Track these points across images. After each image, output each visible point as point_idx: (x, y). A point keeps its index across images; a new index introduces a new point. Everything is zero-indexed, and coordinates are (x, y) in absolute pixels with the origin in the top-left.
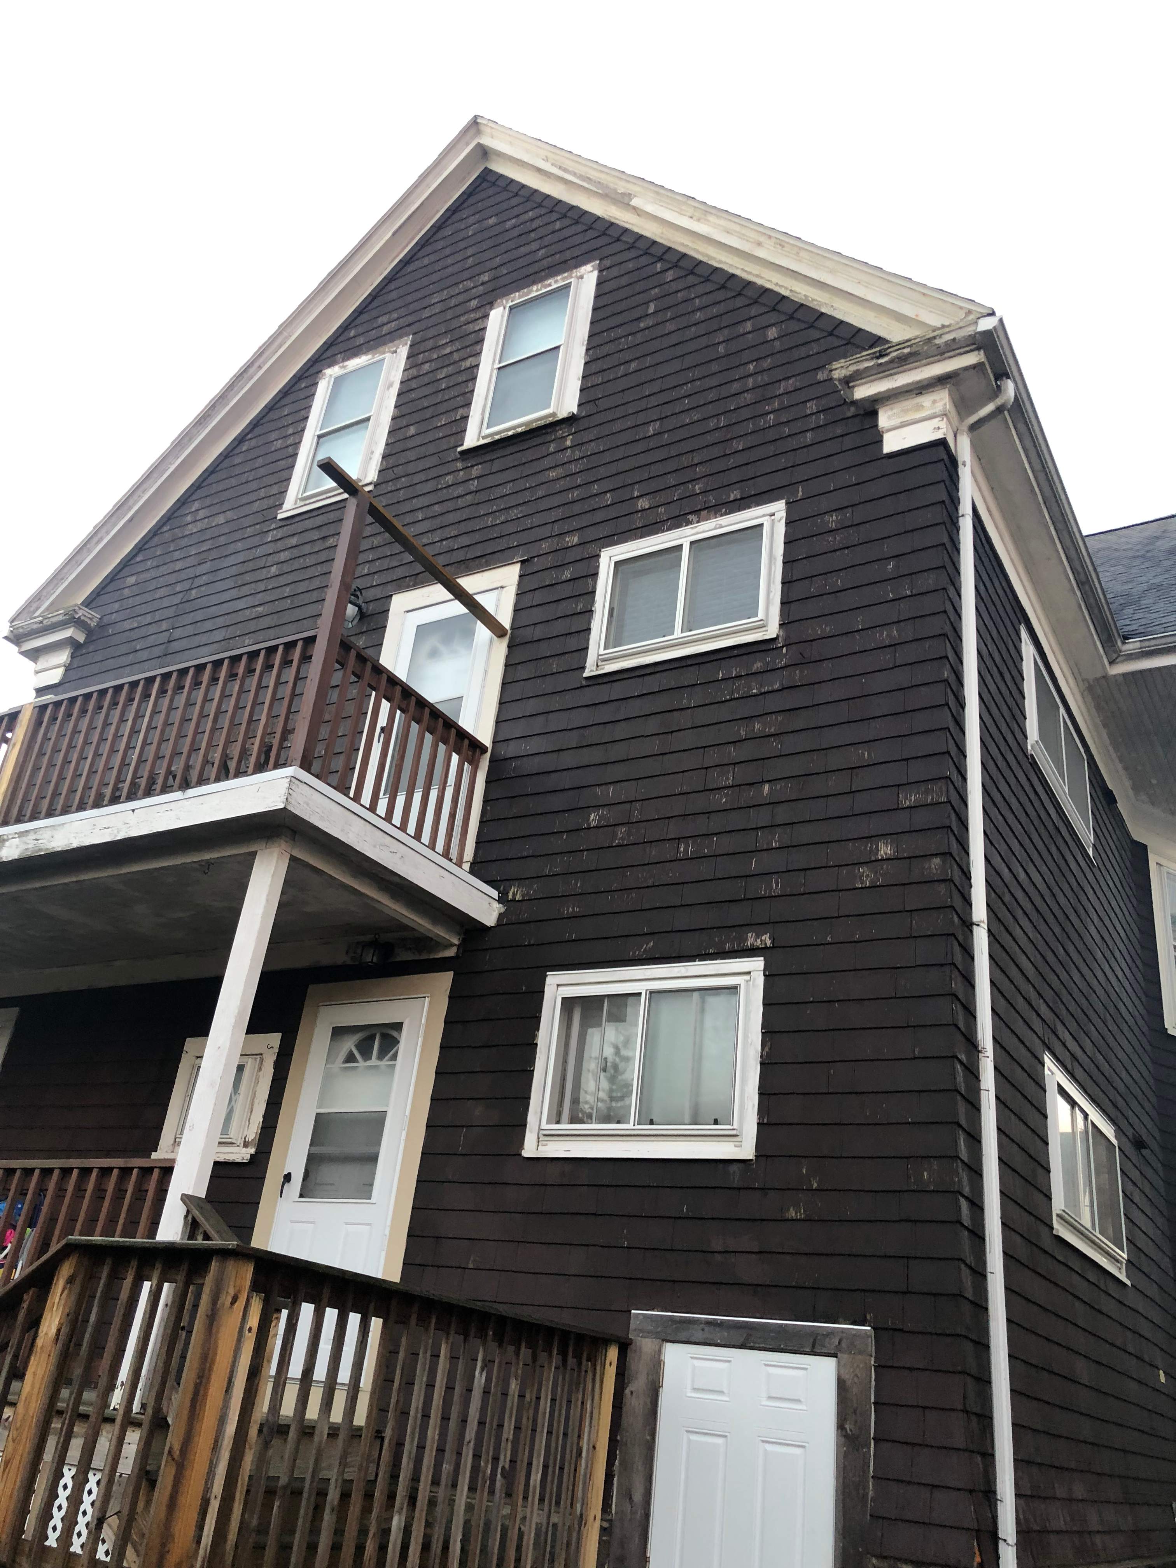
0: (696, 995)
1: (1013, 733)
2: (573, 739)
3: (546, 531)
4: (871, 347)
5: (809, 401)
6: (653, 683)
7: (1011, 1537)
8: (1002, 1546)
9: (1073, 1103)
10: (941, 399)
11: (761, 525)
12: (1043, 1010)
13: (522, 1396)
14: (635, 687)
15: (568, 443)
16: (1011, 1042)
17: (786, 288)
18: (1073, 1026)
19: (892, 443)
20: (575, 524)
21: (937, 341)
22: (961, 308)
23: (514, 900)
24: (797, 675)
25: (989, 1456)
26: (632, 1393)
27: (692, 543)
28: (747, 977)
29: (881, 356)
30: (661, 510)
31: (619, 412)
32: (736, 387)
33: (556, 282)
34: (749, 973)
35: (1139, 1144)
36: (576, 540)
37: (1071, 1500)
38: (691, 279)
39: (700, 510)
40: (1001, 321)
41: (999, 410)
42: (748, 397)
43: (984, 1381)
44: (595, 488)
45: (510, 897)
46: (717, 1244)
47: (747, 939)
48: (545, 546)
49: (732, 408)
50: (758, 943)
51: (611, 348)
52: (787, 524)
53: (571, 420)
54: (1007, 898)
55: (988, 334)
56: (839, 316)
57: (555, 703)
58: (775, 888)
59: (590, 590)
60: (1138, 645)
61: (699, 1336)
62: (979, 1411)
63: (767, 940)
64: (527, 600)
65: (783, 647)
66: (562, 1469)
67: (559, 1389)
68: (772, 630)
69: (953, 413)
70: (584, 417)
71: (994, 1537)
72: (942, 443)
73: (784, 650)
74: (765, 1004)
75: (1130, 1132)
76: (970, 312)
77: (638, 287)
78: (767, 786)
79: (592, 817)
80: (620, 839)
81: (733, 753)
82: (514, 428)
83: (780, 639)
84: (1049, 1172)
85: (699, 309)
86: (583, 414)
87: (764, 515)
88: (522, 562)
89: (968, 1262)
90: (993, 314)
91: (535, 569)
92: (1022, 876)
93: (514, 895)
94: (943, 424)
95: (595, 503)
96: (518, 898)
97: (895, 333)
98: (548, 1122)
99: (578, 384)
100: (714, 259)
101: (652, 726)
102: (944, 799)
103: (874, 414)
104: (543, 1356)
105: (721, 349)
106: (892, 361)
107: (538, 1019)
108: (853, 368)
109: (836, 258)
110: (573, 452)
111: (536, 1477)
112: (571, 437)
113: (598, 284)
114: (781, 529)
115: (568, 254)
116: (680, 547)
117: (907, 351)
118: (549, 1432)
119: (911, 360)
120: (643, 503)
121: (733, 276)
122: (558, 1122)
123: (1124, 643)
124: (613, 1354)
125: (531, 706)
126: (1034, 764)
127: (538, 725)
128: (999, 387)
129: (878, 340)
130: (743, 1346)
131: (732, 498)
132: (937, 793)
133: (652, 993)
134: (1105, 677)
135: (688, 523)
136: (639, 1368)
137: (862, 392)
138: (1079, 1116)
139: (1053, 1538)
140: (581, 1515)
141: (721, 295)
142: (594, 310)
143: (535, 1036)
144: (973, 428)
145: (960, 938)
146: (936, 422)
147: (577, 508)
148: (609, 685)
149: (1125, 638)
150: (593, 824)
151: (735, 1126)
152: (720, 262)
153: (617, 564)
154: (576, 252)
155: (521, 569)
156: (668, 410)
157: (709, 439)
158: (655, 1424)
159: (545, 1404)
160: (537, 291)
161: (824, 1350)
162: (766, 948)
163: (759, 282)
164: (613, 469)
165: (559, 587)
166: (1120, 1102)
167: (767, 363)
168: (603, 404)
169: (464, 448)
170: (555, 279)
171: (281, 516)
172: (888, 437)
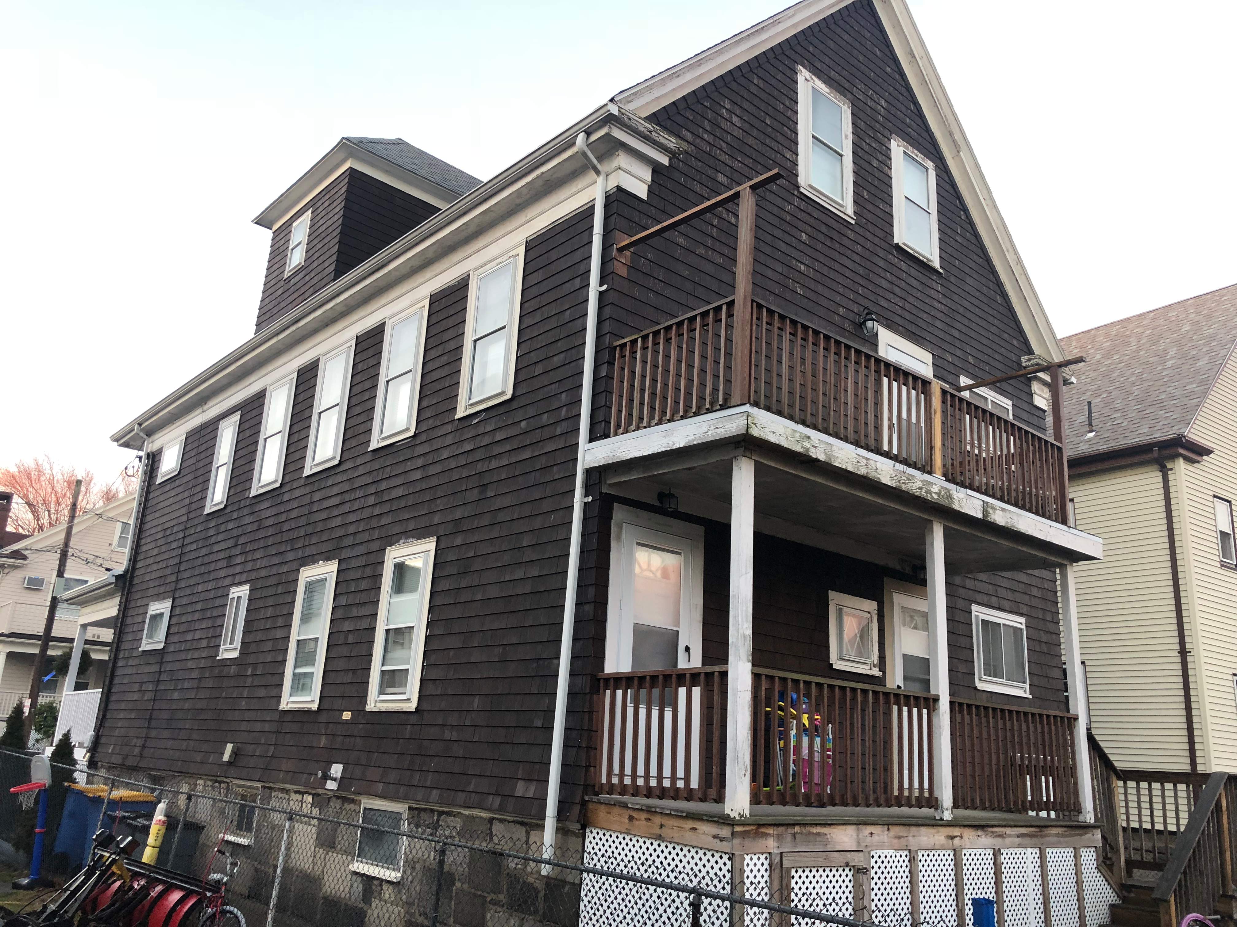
3: (938, 342)
15: (940, 289)
19: (1036, 401)
20: (949, 348)
30: (977, 370)
36: (950, 359)
38: (970, 229)
44: (954, 332)
48: (940, 352)
53: (940, 274)
70: (944, 278)
77: (952, 208)
85: (975, 253)
88: (932, 355)
91: (937, 364)
98: (982, 675)
107: (971, 625)
110: (942, 298)
112: (940, 286)
113: (937, 184)
115: (920, 140)
120: (971, 359)
121: (985, 246)
141: (981, 253)
147: (948, 338)
154: (924, 143)
155: (932, 359)
160: (912, 152)
164: (959, 326)
169: (896, 241)
170: (918, 153)
171: (802, 190)
172: (1035, 396)
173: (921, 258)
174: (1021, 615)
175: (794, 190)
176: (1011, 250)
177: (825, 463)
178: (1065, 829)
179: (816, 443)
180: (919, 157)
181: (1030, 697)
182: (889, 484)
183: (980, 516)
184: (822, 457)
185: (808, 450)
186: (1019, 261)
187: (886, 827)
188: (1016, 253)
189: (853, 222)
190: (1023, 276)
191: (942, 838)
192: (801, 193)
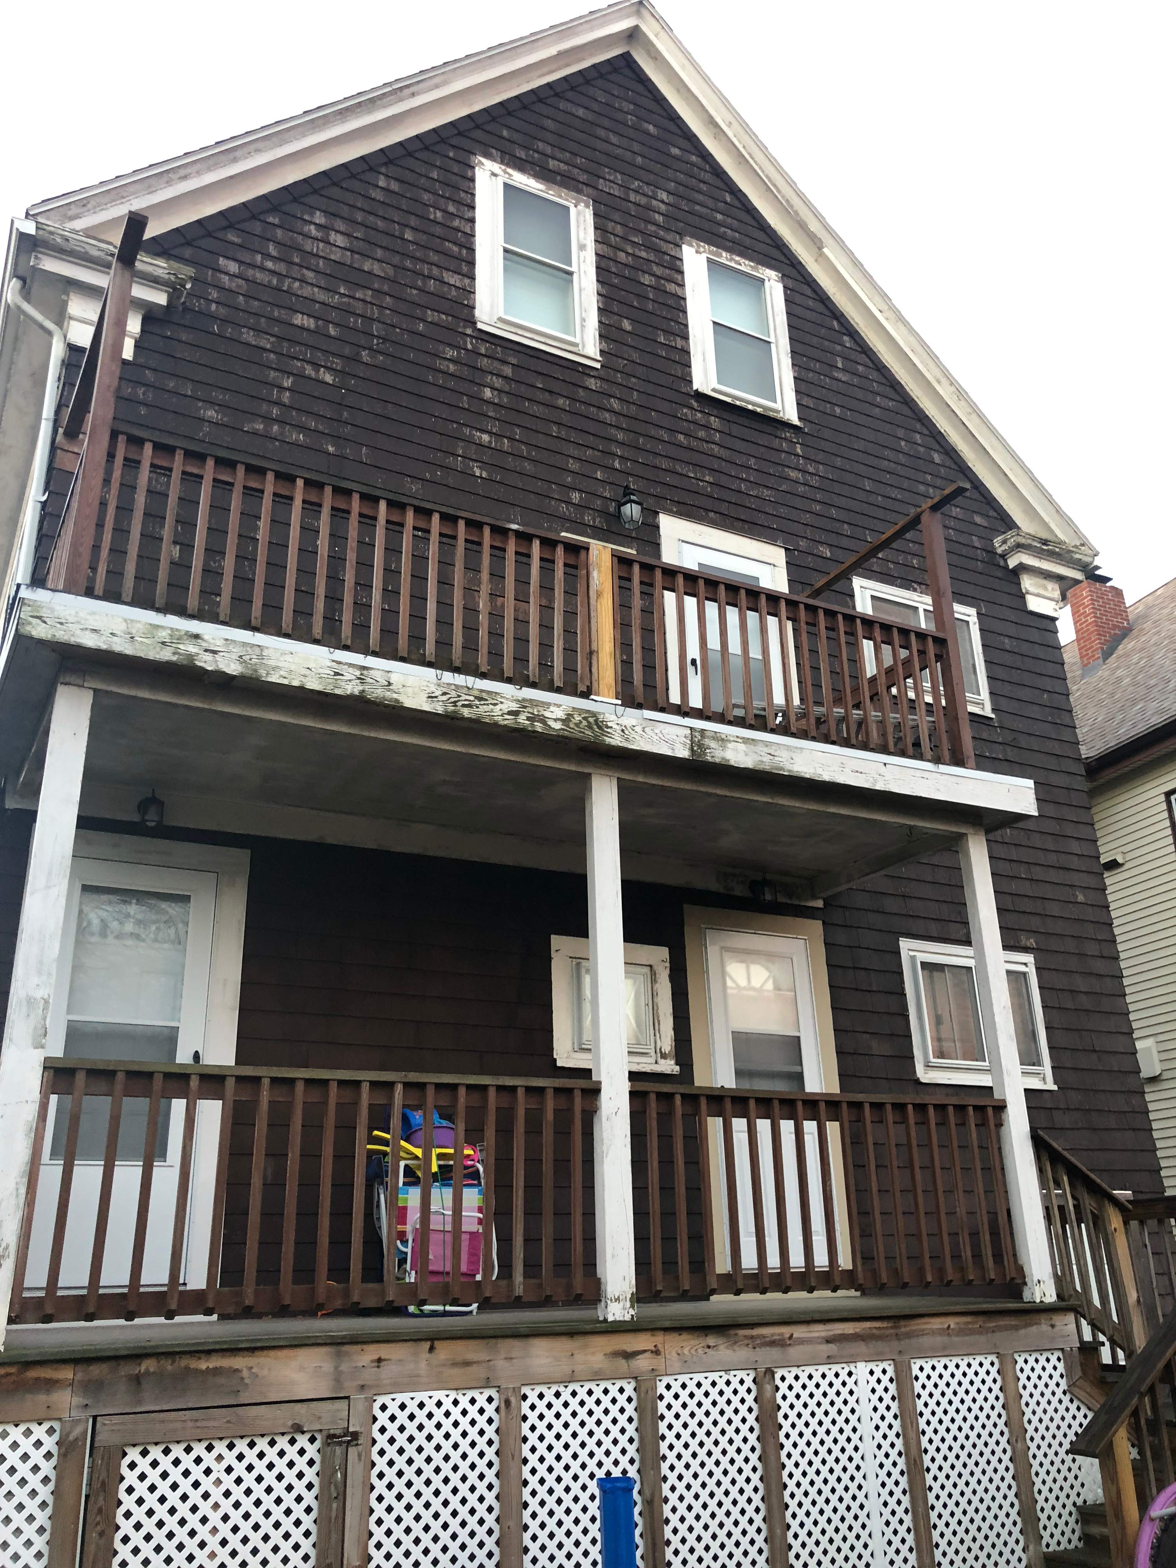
3: (799, 529)
10: (1056, 590)
11: (967, 622)
15: (799, 451)
17: (941, 426)
19: (1032, 604)
20: (825, 537)
21: (1073, 555)
24: (1010, 753)
28: (1025, 967)
30: (891, 565)
31: (836, 449)
34: (1026, 964)
38: (865, 359)
39: (920, 583)
47: (1021, 940)
48: (802, 544)
50: (1028, 944)
52: (980, 630)
53: (797, 429)
63: (1033, 943)
65: (999, 730)
68: (988, 713)
70: (805, 433)
74: (1039, 987)
77: (823, 332)
83: (996, 723)
86: (805, 430)
87: (967, 615)
88: (786, 550)
91: (798, 562)
94: (1057, 607)
95: (836, 527)
99: (793, 395)
100: (882, 355)
103: (1016, 574)
107: (901, 975)
110: (806, 463)
112: (799, 446)
113: (786, 301)
114: (977, 632)
116: (916, 609)
117: (1057, 550)
121: (899, 383)
141: (892, 393)
146: (1053, 604)
152: (887, 362)
153: (871, 597)
155: (786, 558)
162: (1033, 946)
163: (920, 404)
169: (695, 388)
170: (742, 261)
171: (480, 326)
172: (1029, 599)
173: (750, 407)
174: (1025, 950)
175: (465, 327)
176: (944, 380)
177: (241, 678)
178: (968, 1319)
179: (218, 645)
180: (745, 265)
181: (1055, 1088)
182: (427, 707)
183: (683, 753)
184: (233, 668)
185: (191, 657)
186: (961, 394)
187: (427, 1345)
188: (952, 382)
189: (598, 366)
190: (974, 416)
191: (600, 1357)
192: (481, 331)
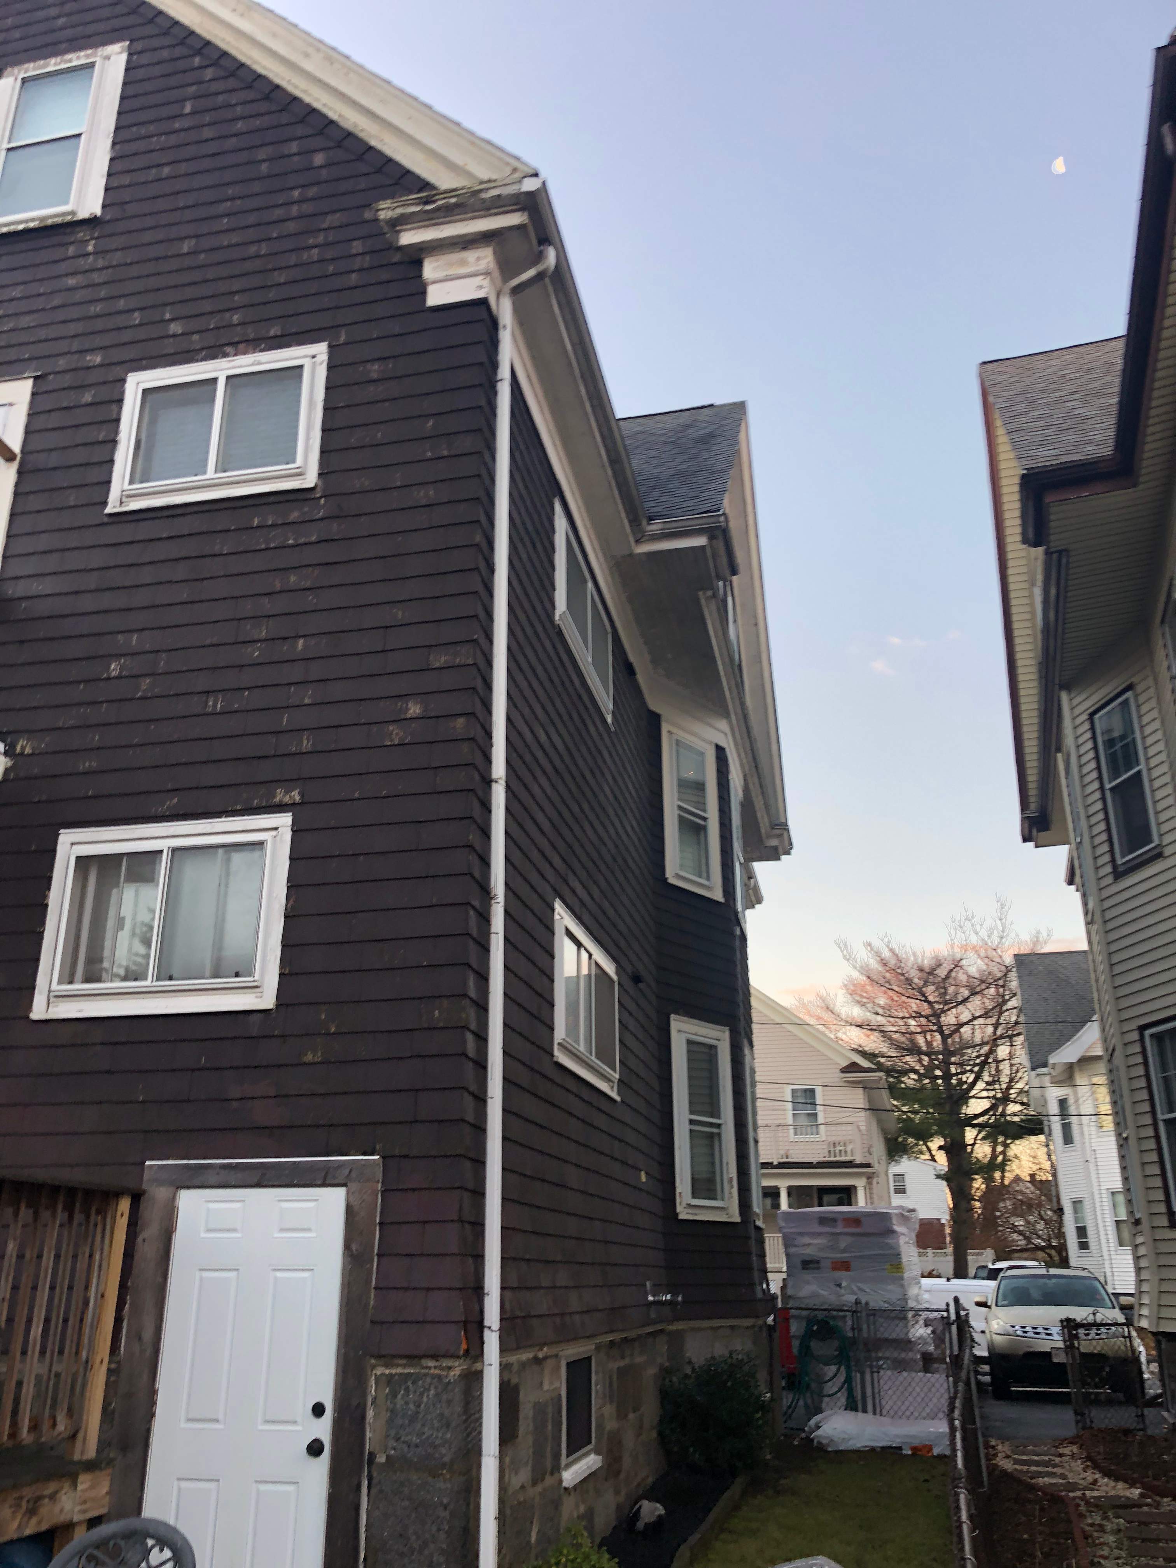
0: (221, 851)
1: (542, 602)
2: (91, 581)
3: (63, 346)
4: (420, 191)
5: (354, 240)
6: (183, 525)
7: (496, 1325)
8: (487, 1333)
9: (579, 945)
10: (485, 257)
11: (301, 367)
12: (557, 861)
13: (21, 1257)
14: (162, 529)
15: (90, 248)
16: (524, 890)
17: (335, 112)
18: (583, 875)
19: (436, 296)
20: (98, 341)
21: (484, 195)
22: (508, 164)
23: (22, 754)
24: (335, 529)
25: (479, 1258)
26: (144, 1240)
27: (229, 378)
28: (274, 833)
29: (427, 203)
30: (196, 337)
31: (149, 221)
32: (278, 213)
33: (78, 58)
34: (276, 829)
35: (637, 979)
36: (98, 360)
37: (554, 1287)
38: (232, 83)
39: (238, 343)
40: (544, 183)
41: (540, 276)
42: (291, 227)
43: (479, 1193)
44: (121, 304)
45: (18, 750)
46: (235, 1092)
47: (274, 797)
48: (62, 363)
49: (275, 235)
50: (287, 799)
51: (141, 146)
52: (330, 368)
53: (92, 222)
54: (528, 758)
55: (531, 195)
56: (388, 151)
57: (73, 540)
58: (306, 744)
59: (114, 416)
60: (660, 526)
61: (213, 1180)
62: (472, 1220)
63: (296, 796)
64: (41, 422)
65: (321, 497)
66: (66, 1321)
67: (64, 1246)
68: (310, 480)
69: (496, 274)
70: (108, 221)
71: (480, 1326)
72: (483, 302)
73: (322, 501)
74: (291, 859)
75: (629, 969)
76: (515, 170)
77: (173, 81)
78: (301, 642)
79: (113, 666)
80: (144, 691)
81: (267, 605)
82: (27, 221)
83: (319, 489)
84: (553, 1006)
85: (242, 118)
86: (108, 217)
87: (305, 356)
88: (36, 378)
89: (471, 1089)
90: (536, 175)
91: (50, 388)
92: (543, 737)
93: (23, 748)
94: (486, 282)
95: (120, 320)
96: (28, 751)
97: (443, 180)
98: (60, 982)
99: (102, 182)
100: (259, 63)
101: (181, 571)
102: (470, 661)
103: (419, 263)
104: (46, 1215)
105: (264, 167)
106: (438, 209)
107: (50, 879)
108: (400, 211)
109: (386, 86)
110: (95, 260)
111: (36, 1331)
112: (93, 242)
113: (127, 70)
114: (322, 373)
115: (91, 29)
116: (215, 380)
117: (453, 200)
118: (52, 1288)
119: (457, 211)
120: (175, 328)
121: (278, 87)
122: (71, 982)
123: (649, 524)
124: (125, 1205)
125: (44, 542)
126: (560, 633)
127: (52, 563)
128: (541, 252)
129: (425, 185)
130: (258, 1185)
131: (272, 333)
132: (465, 655)
133: (175, 850)
134: (631, 555)
135: (225, 355)
136: (152, 1214)
137: (408, 238)
138: (584, 956)
139: (535, 1322)
140: (87, 1362)
141: (263, 107)
142: (123, 98)
143: (45, 896)
144: (516, 291)
145: (480, 793)
146: (478, 280)
147: (99, 324)
148: (133, 525)
149: (650, 519)
150: (114, 674)
151: (256, 978)
152: (265, 68)
153: (145, 391)
154: (102, 27)
155: (34, 386)
156: (204, 228)
157: (248, 266)
158: (168, 1265)
159: (48, 1260)
160: (55, 64)
161: (336, 1181)
162: (294, 804)
163: (307, 99)
164: (139, 285)
165: (77, 411)
166: (622, 943)
167: (312, 192)
168: (131, 209)
170: (77, 55)
172: (433, 290)
174: (280, 808)
